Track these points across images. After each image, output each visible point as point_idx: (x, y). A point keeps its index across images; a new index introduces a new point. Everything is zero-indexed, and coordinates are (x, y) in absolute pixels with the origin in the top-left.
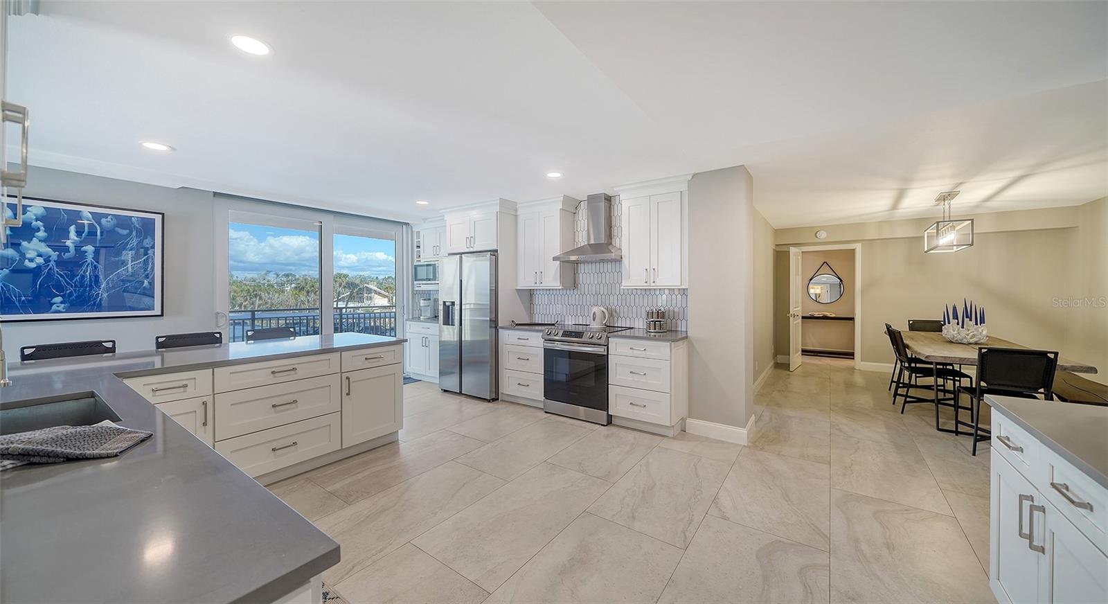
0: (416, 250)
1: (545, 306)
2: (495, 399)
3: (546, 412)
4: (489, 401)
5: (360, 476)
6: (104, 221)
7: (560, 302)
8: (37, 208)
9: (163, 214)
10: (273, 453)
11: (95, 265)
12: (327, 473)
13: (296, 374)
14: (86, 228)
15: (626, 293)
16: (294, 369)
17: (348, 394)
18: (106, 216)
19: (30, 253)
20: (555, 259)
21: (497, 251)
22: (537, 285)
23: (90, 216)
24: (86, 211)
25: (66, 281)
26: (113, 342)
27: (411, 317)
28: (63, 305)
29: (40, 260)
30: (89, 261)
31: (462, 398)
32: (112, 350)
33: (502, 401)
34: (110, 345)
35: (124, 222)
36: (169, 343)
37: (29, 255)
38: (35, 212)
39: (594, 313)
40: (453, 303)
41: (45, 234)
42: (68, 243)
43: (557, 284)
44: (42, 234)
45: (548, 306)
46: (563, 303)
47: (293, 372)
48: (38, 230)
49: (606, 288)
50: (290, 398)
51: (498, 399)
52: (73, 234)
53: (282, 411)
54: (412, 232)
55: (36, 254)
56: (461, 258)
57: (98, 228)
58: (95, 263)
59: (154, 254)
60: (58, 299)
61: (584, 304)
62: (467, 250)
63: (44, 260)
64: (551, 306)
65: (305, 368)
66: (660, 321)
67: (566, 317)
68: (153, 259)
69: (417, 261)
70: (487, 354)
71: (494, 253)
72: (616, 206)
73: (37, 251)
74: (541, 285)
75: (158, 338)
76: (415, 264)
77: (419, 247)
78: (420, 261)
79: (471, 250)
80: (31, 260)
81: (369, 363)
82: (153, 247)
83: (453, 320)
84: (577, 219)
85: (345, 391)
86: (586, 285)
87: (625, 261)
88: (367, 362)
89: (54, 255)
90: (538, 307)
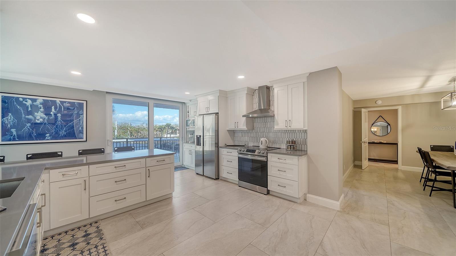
0: (187, 113)
1: (240, 137)
2: (217, 179)
3: (239, 186)
4: (215, 179)
5: (152, 214)
6: (64, 104)
7: (247, 136)
8: (40, 100)
9: (86, 101)
10: (115, 202)
11: (61, 122)
12: (139, 211)
13: (125, 168)
14: (58, 107)
15: (277, 132)
16: (125, 166)
17: (149, 177)
18: (65, 102)
19: (38, 117)
20: (243, 116)
21: (218, 113)
22: (236, 128)
23: (60, 102)
24: (58, 101)
25: (51, 128)
26: (62, 152)
27: (185, 142)
28: (50, 137)
29: (41, 120)
30: (59, 120)
31: (204, 178)
32: (61, 156)
33: (221, 179)
34: (60, 153)
35: (73, 104)
36: (83, 153)
37: (38, 118)
38: (39, 101)
39: (262, 141)
40: (200, 136)
41: (43, 110)
42: (52, 113)
43: (245, 128)
44: (42, 110)
45: (241, 137)
46: (248, 136)
47: (124, 167)
48: (41, 108)
49: (267, 129)
50: (123, 178)
51: (219, 179)
52: (53, 110)
53: (119, 184)
54: (186, 106)
55: (40, 117)
56: (203, 116)
57: (62, 107)
58: (61, 121)
59: (83, 117)
60: (48, 135)
61: (258, 136)
62: (206, 113)
63: (43, 120)
64: (243, 137)
65: (129, 165)
66: (293, 146)
67: (250, 142)
68: (83, 119)
69: (188, 118)
70: (214, 158)
71: (217, 114)
72: (272, 91)
73: (41, 116)
74: (238, 128)
75: (79, 151)
76: (187, 119)
77: (188, 112)
78: (189, 118)
79: (208, 113)
80: (38, 120)
81: (159, 163)
82: (82, 114)
83: (200, 143)
84: (254, 98)
85: (147, 175)
86: (259, 128)
87: (276, 116)
88: (157, 162)
89: (46, 118)
90: (237, 138)
